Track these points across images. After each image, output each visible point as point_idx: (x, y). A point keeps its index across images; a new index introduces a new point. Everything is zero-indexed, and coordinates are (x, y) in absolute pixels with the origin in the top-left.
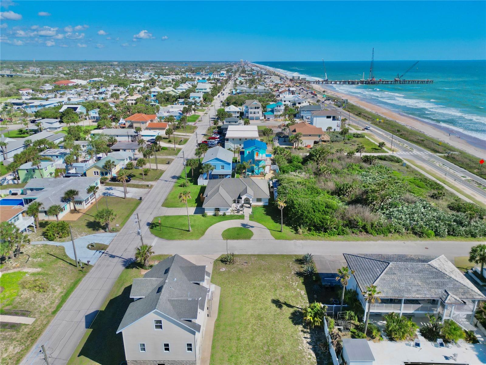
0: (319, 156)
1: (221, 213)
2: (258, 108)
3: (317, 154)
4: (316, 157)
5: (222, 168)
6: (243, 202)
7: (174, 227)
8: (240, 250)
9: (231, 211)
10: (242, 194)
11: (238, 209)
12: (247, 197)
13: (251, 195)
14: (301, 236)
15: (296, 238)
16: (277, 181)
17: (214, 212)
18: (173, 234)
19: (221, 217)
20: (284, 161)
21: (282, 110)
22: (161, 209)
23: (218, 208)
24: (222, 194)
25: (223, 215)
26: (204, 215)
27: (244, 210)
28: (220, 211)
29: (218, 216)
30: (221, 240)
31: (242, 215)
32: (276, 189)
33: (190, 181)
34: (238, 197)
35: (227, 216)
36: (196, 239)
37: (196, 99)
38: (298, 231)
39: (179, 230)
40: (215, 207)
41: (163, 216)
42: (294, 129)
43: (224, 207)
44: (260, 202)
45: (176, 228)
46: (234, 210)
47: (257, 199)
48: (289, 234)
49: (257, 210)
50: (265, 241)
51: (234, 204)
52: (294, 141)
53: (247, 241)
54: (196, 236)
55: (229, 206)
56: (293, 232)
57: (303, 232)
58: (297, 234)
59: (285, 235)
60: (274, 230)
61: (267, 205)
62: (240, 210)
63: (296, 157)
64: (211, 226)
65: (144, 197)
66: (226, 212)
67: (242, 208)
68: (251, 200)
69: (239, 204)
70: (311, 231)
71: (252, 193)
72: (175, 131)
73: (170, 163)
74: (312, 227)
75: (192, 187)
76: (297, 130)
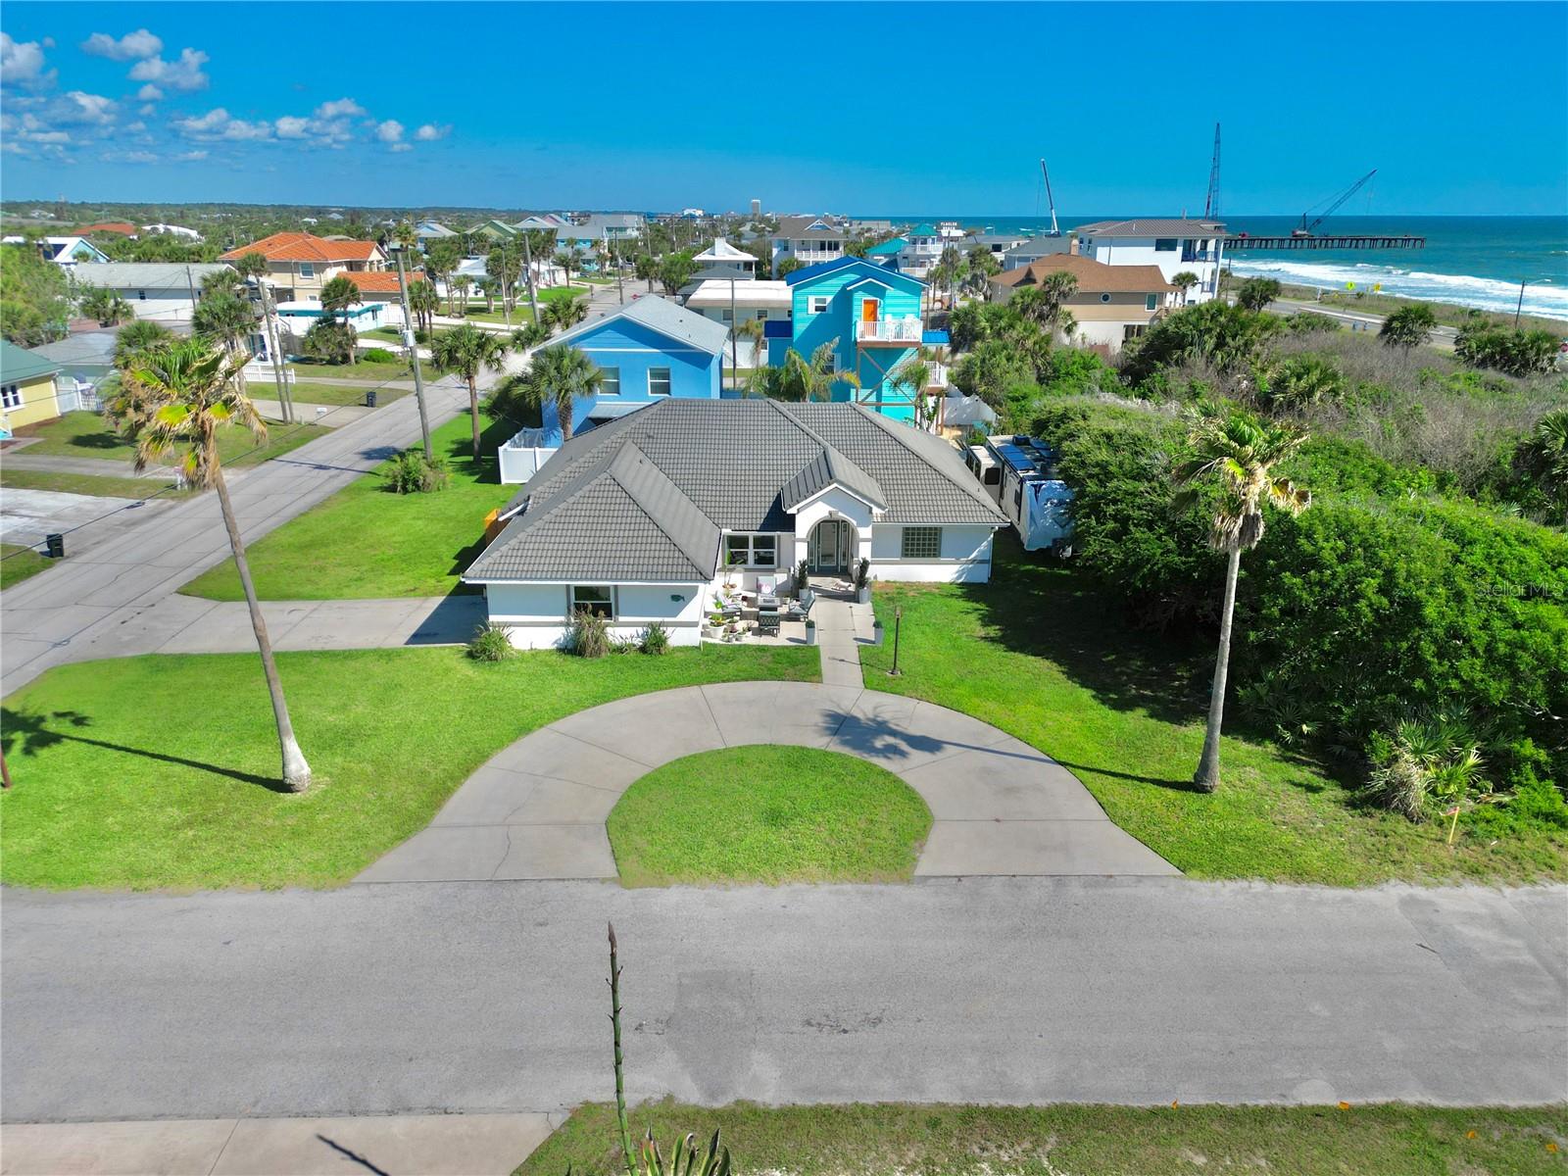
0: (1220, 345)
1: (623, 631)
2: (832, 247)
3: (1201, 333)
4: (1201, 346)
5: (656, 389)
6: (801, 553)
7: (162, 752)
8: (809, 1024)
9: (706, 614)
10: (795, 491)
11: (762, 609)
12: (832, 509)
13: (867, 493)
14: (1426, 832)
15: (1397, 856)
16: (1018, 442)
17: (568, 625)
18: (110, 820)
19: (622, 666)
20: (1017, 370)
21: (934, 256)
22: (155, 611)
23: (598, 588)
24: (634, 490)
25: (645, 645)
26: (483, 650)
27: (812, 616)
28: (617, 614)
29: (597, 653)
30: (591, 889)
31: (796, 648)
32: (1031, 473)
33: (467, 468)
34: (764, 516)
35: (679, 654)
36: (322, 882)
37: (581, 246)
38: (1379, 780)
39: (203, 772)
40: (576, 579)
41: (133, 658)
42: (1022, 276)
43: (651, 580)
44: (935, 556)
45: (178, 756)
46: (730, 609)
47: (909, 533)
48: (1280, 818)
49: (916, 615)
50: (1076, 891)
51: (732, 566)
52: (1034, 312)
53: (881, 893)
54: (342, 848)
55: (691, 580)
56: (1323, 795)
57: (1434, 792)
58: (1379, 814)
59: (1252, 825)
60: (1119, 770)
61: (981, 584)
62: (783, 610)
63: (1077, 358)
64: (518, 742)
65: (96, 539)
66: (667, 619)
67: (796, 597)
68: (861, 545)
69: (773, 571)
70: (1510, 785)
71: (872, 489)
72: (462, 317)
73: (377, 401)
74: (1529, 742)
75: (465, 494)
76: (1040, 275)
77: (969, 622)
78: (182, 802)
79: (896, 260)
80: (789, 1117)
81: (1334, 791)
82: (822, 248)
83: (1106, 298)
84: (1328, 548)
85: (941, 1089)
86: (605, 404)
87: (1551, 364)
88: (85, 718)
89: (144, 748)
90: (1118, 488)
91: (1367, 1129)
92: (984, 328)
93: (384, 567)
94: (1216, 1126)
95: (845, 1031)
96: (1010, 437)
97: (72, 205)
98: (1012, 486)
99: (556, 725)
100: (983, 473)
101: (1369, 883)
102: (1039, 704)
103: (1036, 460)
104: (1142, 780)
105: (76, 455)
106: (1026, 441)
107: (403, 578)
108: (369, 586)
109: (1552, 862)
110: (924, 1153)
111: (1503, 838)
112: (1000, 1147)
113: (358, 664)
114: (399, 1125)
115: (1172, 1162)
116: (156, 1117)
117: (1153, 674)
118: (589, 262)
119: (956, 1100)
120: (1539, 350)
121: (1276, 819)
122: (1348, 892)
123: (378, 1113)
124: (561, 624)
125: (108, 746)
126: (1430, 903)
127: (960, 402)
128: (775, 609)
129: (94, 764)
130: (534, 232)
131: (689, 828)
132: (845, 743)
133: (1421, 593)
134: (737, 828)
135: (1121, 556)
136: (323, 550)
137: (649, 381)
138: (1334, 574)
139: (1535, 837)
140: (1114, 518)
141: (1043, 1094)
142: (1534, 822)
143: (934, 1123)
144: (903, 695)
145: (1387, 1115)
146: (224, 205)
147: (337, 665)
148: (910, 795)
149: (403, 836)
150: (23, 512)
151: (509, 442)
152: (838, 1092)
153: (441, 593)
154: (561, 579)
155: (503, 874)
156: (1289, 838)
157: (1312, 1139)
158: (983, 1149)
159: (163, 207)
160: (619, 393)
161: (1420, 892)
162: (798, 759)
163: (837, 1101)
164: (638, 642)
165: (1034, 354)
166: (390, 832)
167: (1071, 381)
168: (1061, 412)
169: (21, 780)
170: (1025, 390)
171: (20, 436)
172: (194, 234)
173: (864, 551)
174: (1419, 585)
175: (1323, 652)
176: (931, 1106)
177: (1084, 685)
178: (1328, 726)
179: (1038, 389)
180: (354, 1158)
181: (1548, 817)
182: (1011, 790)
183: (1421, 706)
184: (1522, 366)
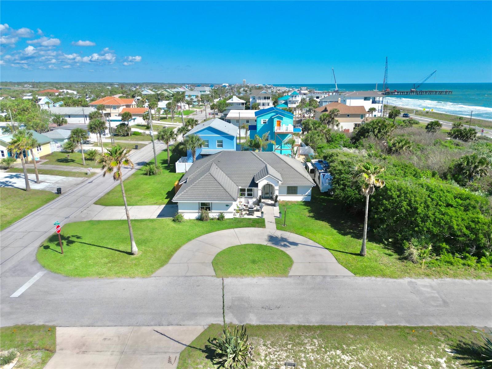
0: (379, 132)
1: (213, 214)
2: (268, 98)
3: (374, 128)
4: (374, 132)
5: (219, 146)
6: (260, 193)
7: (99, 245)
8: (263, 308)
9: (235, 210)
10: (258, 177)
11: (249, 208)
12: (268, 182)
13: (277, 177)
14: (417, 266)
15: (408, 271)
16: (320, 162)
17: (199, 213)
18: (90, 261)
19: (213, 223)
20: (321, 139)
21: (298, 101)
22: (89, 209)
23: (207, 203)
24: (216, 177)
25: (219, 218)
26: (177, 219)
27: (263, 210)
28: (212, 210)
29: (207, 220)
30: (210, 278)
31: (259, 219)
32: (323, 171)
33: (166, 168)
34: (250, 183)
35: (228, 220)
36: (144, 276)
37: (192, 97)
38: (406, 253)
39: (110, 250)
40: (201, 201)
41: (86, 221)
42: (323, 109)
43: (221, 201)
44: (296, 194)
45: (103, 246)
46: (241, 208)
47: (289, 188)
48: (381, 262)
49: (291, 210)
50: (328, 279)
51: (241, 197)
52: (327, 120)
53: (280, 280)
54: (148, 268)
55: (231, 201)
56: (393, 257)
57: (420, 256)
58: (405, 261)
59: (373, 264)
60: (342, 250)
61: (309, 201)
62: (255, 209)
63: (338, 135)
64: (188, 243)
65: (69, 189)
66: (224, 211)
67: (258, 205)
68: (276, 191)
69: (252, 198)
70: (440, 254)
71: (278, 176)
72: (159, 120)
73: (138, 148)
74: (444, 244)
75: (166, 176)
76: (329, 109)
77: (305, 212)
78: (107, 257)
79: (287, 102)
80: (258, 327)
81: (396, 256)
82: (265, 99)
83: (348, 116)
84: (395, 194)
85: (293, 321)
86: (205, 150)
87: (475, 137)
88: (80, 237)
89: (94, 244)
90: (344, 177)
91: (391, 330)
92: (311, 127)
93: (147, 197)
94: (356, 329)
95: (271, 310)
96: (317, 160)
97: (36, 83)
98: (317, 174)
99: (198, 239)
100: (310, 170)
101: (401, 278)
102: (322, 234)
103: (324, 167)
104: (347, 253)
105: (59, 165)
106: (322, 161)
107: (153, 200)
108: (144, 202)
109: (447, 273)
110: (289, 334)
111: (436, 267)
112: (306, 333)
113: (144, 223)
114: (170, 328)
115: (345, 337)
116: (115, 326)
117: (354, 226)
118: (195, 102)
119: (297, 324)
120: (471, 133)
121: (380, 263)
122: (395, 280)
123: (166, 325)
124: (197, 212)
125: (85, 243)
126: (415, 283)
127: (305, 148)
128: (253, 208)
129: (83, 248)
130: (178, 92)
131: (233, 264)
132: (273, 244)
133: (418, 206)
134: (245, 264)
135: (344, 195)
136: (130, 192)
137: (217, 144)
138: (396, 201)
139: (444, 267)
140: (343, 185)
141: (317, 323)
142: (445, 264)
143: (292, 328)
144: (286, 231)
145: (396, 328)
146: (82, 82)
147: (139, 223)
148: (288, 257)
149: (162, 266)
150: (48, 181)
151: (178, 161)
152: (270, 322)
153: (164, 204)
154: (198, 201)
155: (188, 274)
156: (383, 267)
157: (378, 332)
158: (302, 334)
159: (64, 83)
160: (208, 147)
161: (413, 280)
162: (260, 247)
163: (269, 324)
164: (217, 217)
165: (326, 134)
166: (159, 265)
167: (337, 142)
168: (331, 154)
169: (65, 252)
170: (323, 145)
171: (42, 159)
172: (75, 93)
173: (277, 193)
174: (417, 203)
175: (394, 220)
176: (291, 325)
177: (335, 229)
178: (396, 239)
179: (327, 145)
180: (162, 334)
181: (448, 262)
182: (314, 255)
183: (418, 234)
184: (466, 138)
